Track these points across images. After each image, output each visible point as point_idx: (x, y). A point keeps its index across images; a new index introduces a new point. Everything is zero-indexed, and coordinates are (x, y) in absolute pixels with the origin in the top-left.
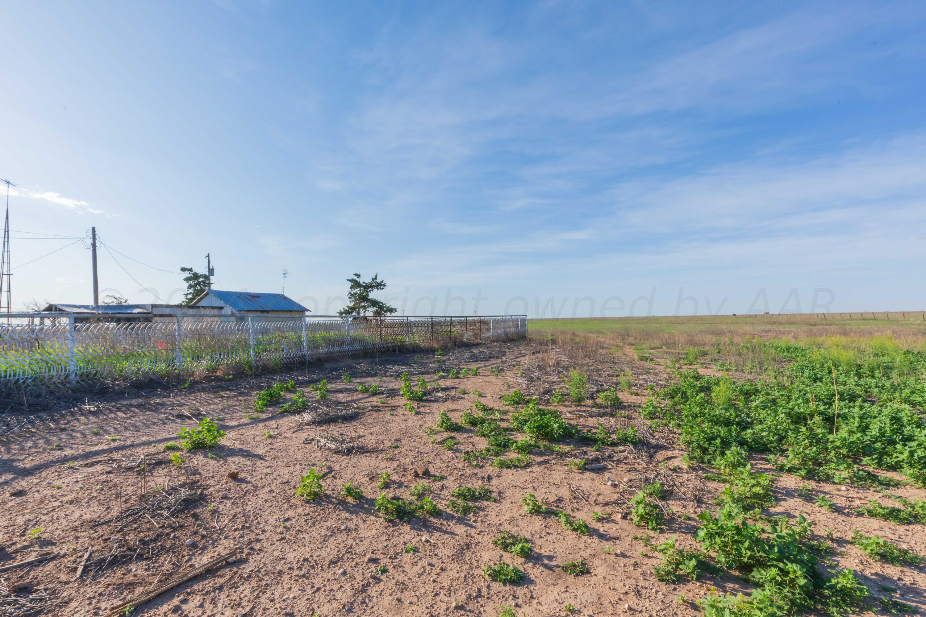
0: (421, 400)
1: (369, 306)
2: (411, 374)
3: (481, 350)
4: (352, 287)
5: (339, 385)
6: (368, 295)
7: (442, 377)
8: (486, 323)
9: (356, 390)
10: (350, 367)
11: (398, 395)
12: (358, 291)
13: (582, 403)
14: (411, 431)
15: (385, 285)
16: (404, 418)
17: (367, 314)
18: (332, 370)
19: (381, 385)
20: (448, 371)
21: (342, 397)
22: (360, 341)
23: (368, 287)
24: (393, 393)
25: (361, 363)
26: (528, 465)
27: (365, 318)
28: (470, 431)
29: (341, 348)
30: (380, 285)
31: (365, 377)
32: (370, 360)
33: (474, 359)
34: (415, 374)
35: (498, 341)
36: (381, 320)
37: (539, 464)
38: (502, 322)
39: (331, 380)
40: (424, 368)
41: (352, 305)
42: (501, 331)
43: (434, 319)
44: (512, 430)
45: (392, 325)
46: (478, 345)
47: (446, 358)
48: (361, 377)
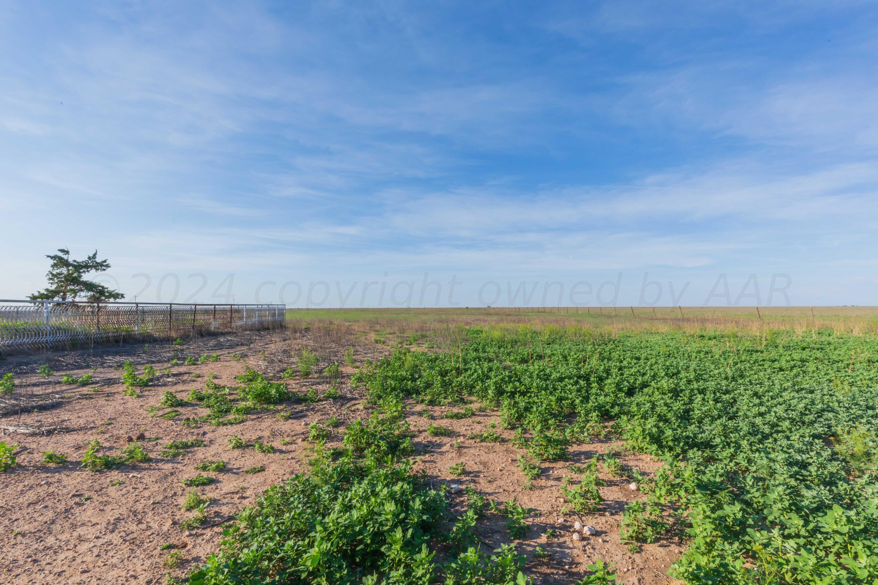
0: (146, 385)
1: (82, 290)
2: (138, 364)
3: (229, 338)
4: (54, 266)
5: (34, 379)
6: (80, 277)
7: (177, 365)
8: (238, 311)
9: (59, 383)
10: (49, 360)
11: (116, 383)
12: (64, 270)
13: (310, 376)
14: (129, 411)
15: (108, 266)
16: (122, 402)
17: (77, 299)
18: (20, 364)
19: (96, 375)
20: (184, 359)
21: (37, 390)
22: (65, 331)
23: (80, 267)
24: (110, 382)
25: (67, 355)
26: (243, 421)
27: (74, 304)
28: (197, 405)
29: (34, 339)
30: (102, 266)
31: (72, 369)
32: (80, 352)
33: (220, 346)
34: (144, 364)
35: (251, 330)
36: (98, 307)
37: (253, 420)
38: (257, 310)
39: (18, 374)
40: (156, 357)
41: (53, 287)
42: (255, 320)
43: (174, 307)
44: (237, 400)
45: (117, 313)
46: (229, 333)
47: (185, 347)
48: (66, 370)
